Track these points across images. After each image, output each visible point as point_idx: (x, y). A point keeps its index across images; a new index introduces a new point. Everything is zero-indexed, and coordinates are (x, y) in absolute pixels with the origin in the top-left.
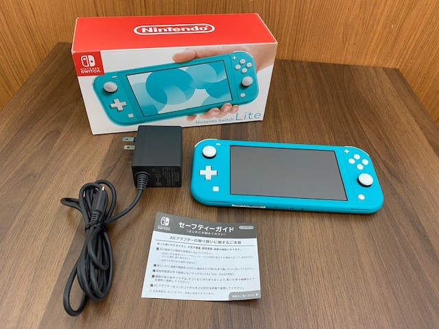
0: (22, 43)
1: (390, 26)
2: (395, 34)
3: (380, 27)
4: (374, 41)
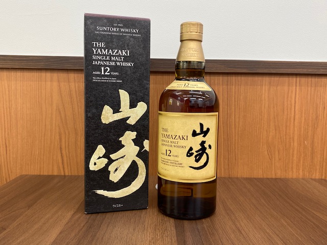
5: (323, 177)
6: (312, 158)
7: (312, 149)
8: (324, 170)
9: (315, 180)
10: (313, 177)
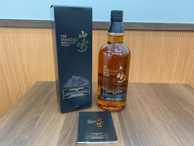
0: (21, 83)
1: (180, 66)
2: (182, 69)
3: (175, 67)
4: (174, 73)
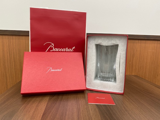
5: (136, 75)
6: (132, 68)
7: (132, 65)
8: (136, 72)
9: (133, 75)
10: (132, 75)
